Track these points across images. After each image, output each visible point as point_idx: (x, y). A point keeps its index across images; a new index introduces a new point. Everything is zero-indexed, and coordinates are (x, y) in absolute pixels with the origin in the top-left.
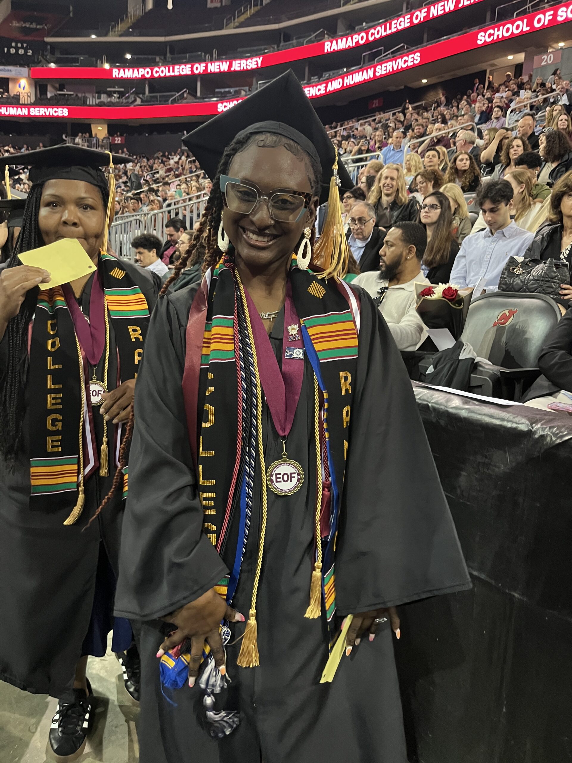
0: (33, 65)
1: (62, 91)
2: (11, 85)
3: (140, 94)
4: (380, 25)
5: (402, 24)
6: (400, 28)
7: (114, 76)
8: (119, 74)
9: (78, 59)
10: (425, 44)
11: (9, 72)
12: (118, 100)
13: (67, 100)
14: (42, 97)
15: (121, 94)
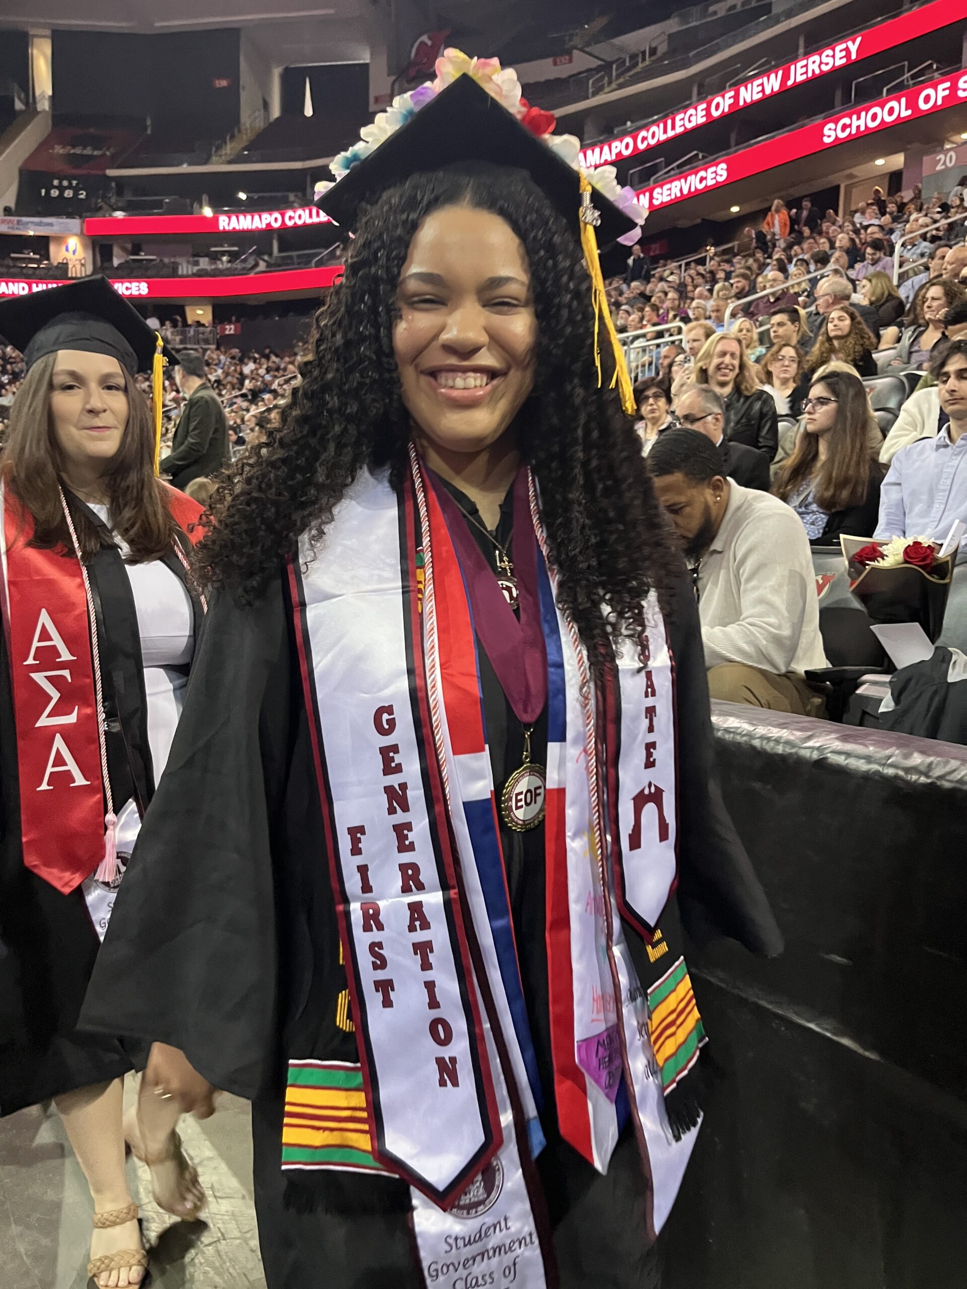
0: (88, 214)
1: (138, 255)
2: (53, 248)
3: (264, 254)
4: (655, 123)
5: (692, 118)
6: (689, 126)
7: (221, 228)
8: (229, 224)
9: (162, 201)
10: (733, 149)
11: (49, 228)
12: (229, 265)
13: (147, 269)
14: (106, 264)
15: (234, 256)
